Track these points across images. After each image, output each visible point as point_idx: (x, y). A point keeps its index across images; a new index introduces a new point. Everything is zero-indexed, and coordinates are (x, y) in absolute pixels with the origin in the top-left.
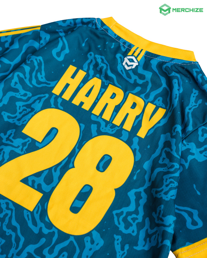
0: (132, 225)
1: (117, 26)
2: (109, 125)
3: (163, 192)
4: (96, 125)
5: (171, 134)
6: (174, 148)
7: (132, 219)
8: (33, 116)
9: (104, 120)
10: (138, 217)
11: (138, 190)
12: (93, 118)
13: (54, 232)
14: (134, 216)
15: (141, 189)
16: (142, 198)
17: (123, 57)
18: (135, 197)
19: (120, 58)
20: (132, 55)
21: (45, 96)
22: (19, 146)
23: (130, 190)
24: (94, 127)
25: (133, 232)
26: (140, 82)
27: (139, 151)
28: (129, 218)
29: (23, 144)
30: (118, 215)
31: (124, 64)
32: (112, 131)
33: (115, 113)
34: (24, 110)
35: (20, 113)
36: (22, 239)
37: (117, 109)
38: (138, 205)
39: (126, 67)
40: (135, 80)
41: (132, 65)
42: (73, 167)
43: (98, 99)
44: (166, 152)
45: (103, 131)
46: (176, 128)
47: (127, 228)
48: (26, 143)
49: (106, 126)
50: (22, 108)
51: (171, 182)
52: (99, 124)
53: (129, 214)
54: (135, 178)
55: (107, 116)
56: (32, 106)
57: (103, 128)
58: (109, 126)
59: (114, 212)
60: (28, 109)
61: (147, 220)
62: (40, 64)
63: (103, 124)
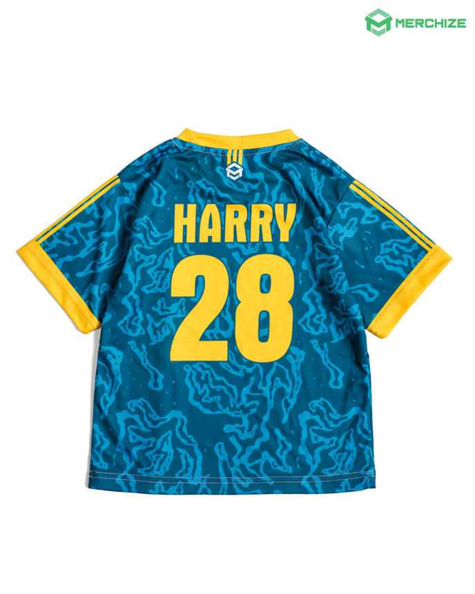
0: (320, 325)
1: (198, 137)
2: (248, 245)
3: (337, 287)
4: (237, 252)
5: (315, 228)
6: (325, 241)
7: (318, 319)
8: (171, 276)
9: (241, 243)
10: (321, 315)
11: (309, 292)
12: (229, 247)
13: (257, 368)
14: (318, 316)
15: (312, 290)
16: (316, 297)
17: (223, 169)
18: (310, 300)
19: (221, 170)
20: (232, 162)
21: (170, 251)
22: (178, 311)
23: (302, 296)
24: (236, 255)
25: (324, 330)
26: (255, 187)
27: (291, 255)
28: (315, 320)
29: (179, 307)
30: (304, 323)
31: (228, 175)
32: (255, 249)
33: (248, 231)
34: (159, 274)
35: (157, 279)
36: (234, 388)
37: (248, 225)
38: (316, 305)
39: (232, 177)
40: (249, 187)
41: (238, 174)
42: (240, 302)
43: (223, 226)
44: (318, 246)
45: (246, 254)
46: (317, 221)
47: (317, 330)
48: (181, 304)
49: (247, 248)
50: (156, 274)
51: (339, 275)
52: (238, 250)
53: (312, 317)
54: (301, 282)
55: (242, 238)
56: (165, 266)
57: (245, 252)
58: (249, 247)
59: (299, 322)
60: (162, 272)
61: (331, 314)
62: (148, 224)
63: (243, 247)
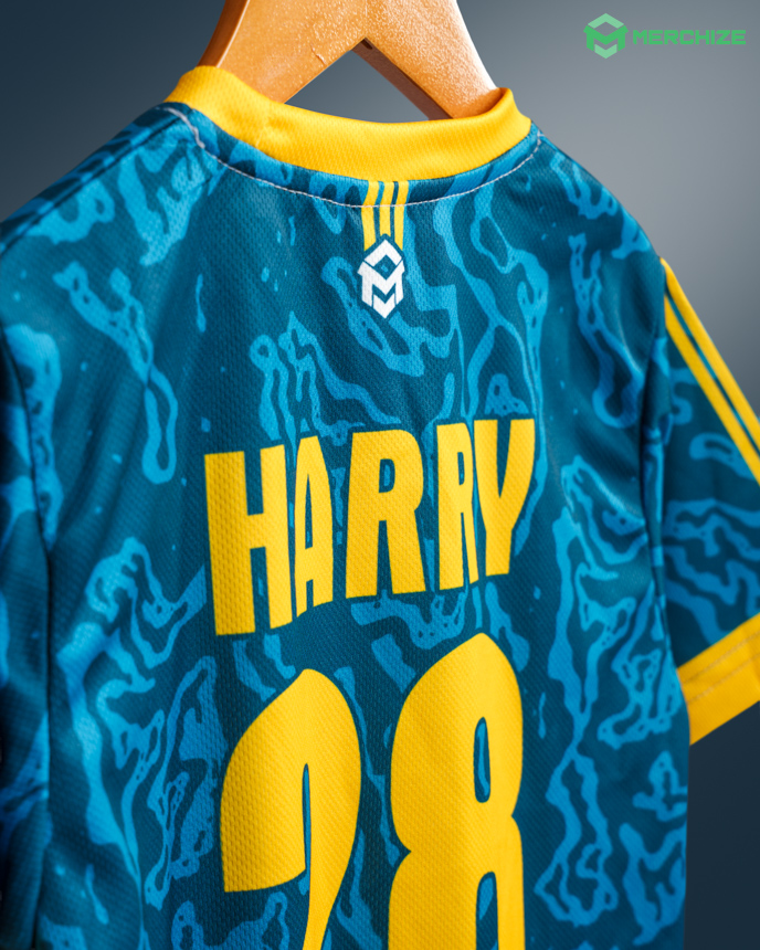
0: (595, 884)
2: (433, 606)
4: (389, 639)
7: (588, 864)
9: (407, 598)
11: (565, 764)
12: (361, 616)
14: (588, 850)
15: (571, 752)
16: (583, 780)
17: (348, 269)
18: (567, 794)
19: (341, 274)
20: (379, 240)
23: (545, 788)
24: (385, 651)
25: (607, 898)
26: (444, 347)
27: (515, 629)
28: (582, 872)
30: (552, 888)
31: (367, 296)
32: (456, 622)
33: (429, 543)
34: (170, 796)
37: (427, 518)
38: (581, 808)
39: (379, 306)
40: (424, 349)
42: (404, 852)
43: (340, 528)
45: (426, 644)
47: (588, 903)
49: (427, 617)
50: (166, 800)
52: (395, 627)
53: (575, 855)
54: (542, 731)
55: (408, 578)
56: (184, 755)
57: (421, 635)
58: (436, 611)
60: (176, 782)
61: (626, 833)
63: (411, 615)
